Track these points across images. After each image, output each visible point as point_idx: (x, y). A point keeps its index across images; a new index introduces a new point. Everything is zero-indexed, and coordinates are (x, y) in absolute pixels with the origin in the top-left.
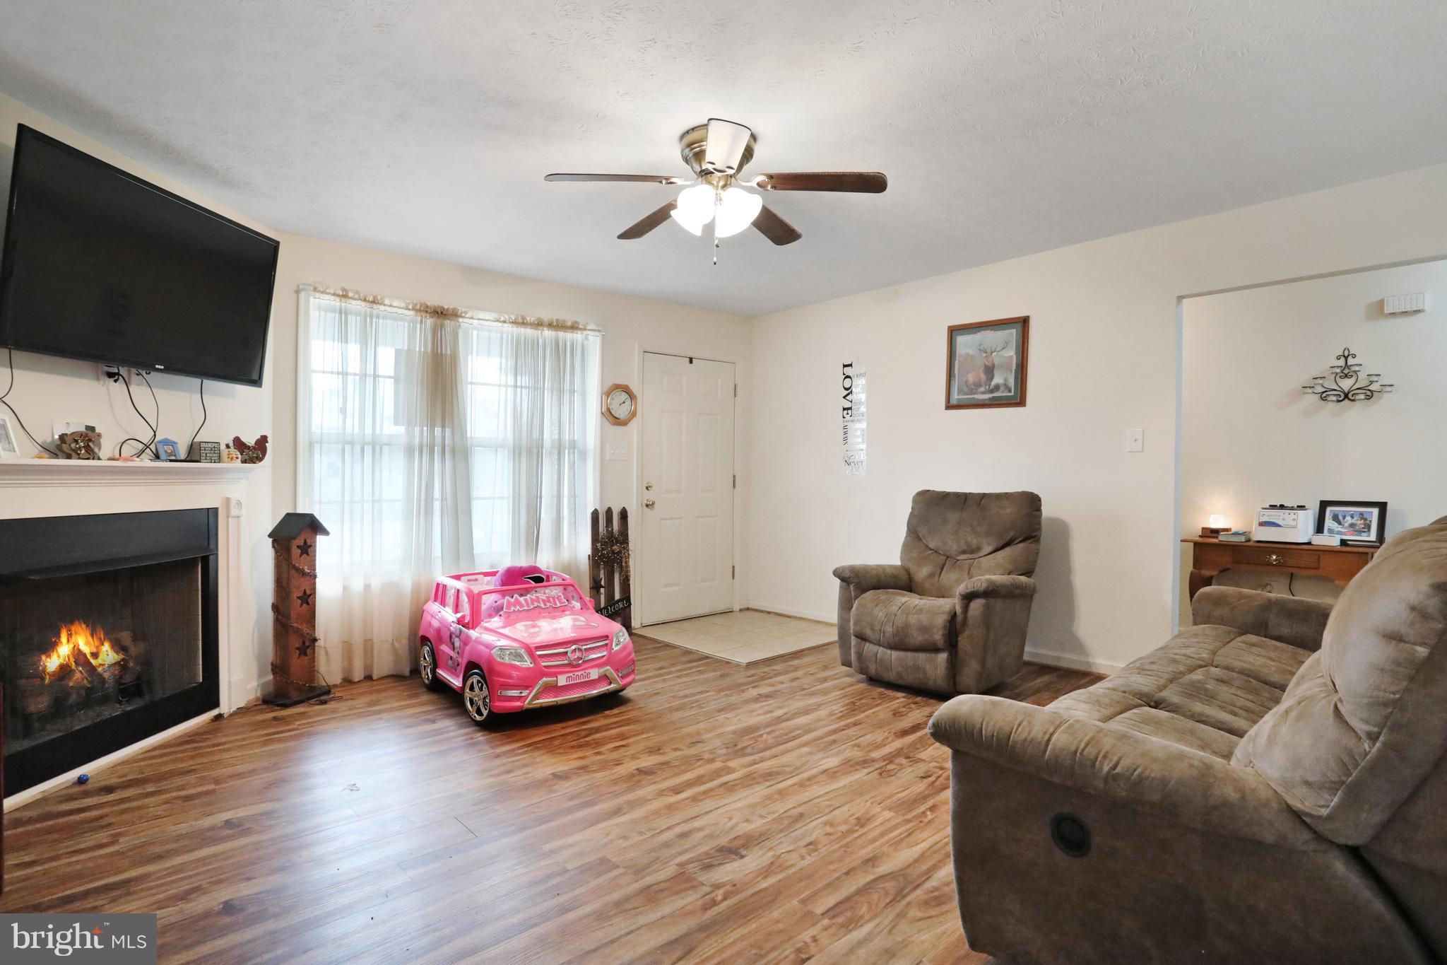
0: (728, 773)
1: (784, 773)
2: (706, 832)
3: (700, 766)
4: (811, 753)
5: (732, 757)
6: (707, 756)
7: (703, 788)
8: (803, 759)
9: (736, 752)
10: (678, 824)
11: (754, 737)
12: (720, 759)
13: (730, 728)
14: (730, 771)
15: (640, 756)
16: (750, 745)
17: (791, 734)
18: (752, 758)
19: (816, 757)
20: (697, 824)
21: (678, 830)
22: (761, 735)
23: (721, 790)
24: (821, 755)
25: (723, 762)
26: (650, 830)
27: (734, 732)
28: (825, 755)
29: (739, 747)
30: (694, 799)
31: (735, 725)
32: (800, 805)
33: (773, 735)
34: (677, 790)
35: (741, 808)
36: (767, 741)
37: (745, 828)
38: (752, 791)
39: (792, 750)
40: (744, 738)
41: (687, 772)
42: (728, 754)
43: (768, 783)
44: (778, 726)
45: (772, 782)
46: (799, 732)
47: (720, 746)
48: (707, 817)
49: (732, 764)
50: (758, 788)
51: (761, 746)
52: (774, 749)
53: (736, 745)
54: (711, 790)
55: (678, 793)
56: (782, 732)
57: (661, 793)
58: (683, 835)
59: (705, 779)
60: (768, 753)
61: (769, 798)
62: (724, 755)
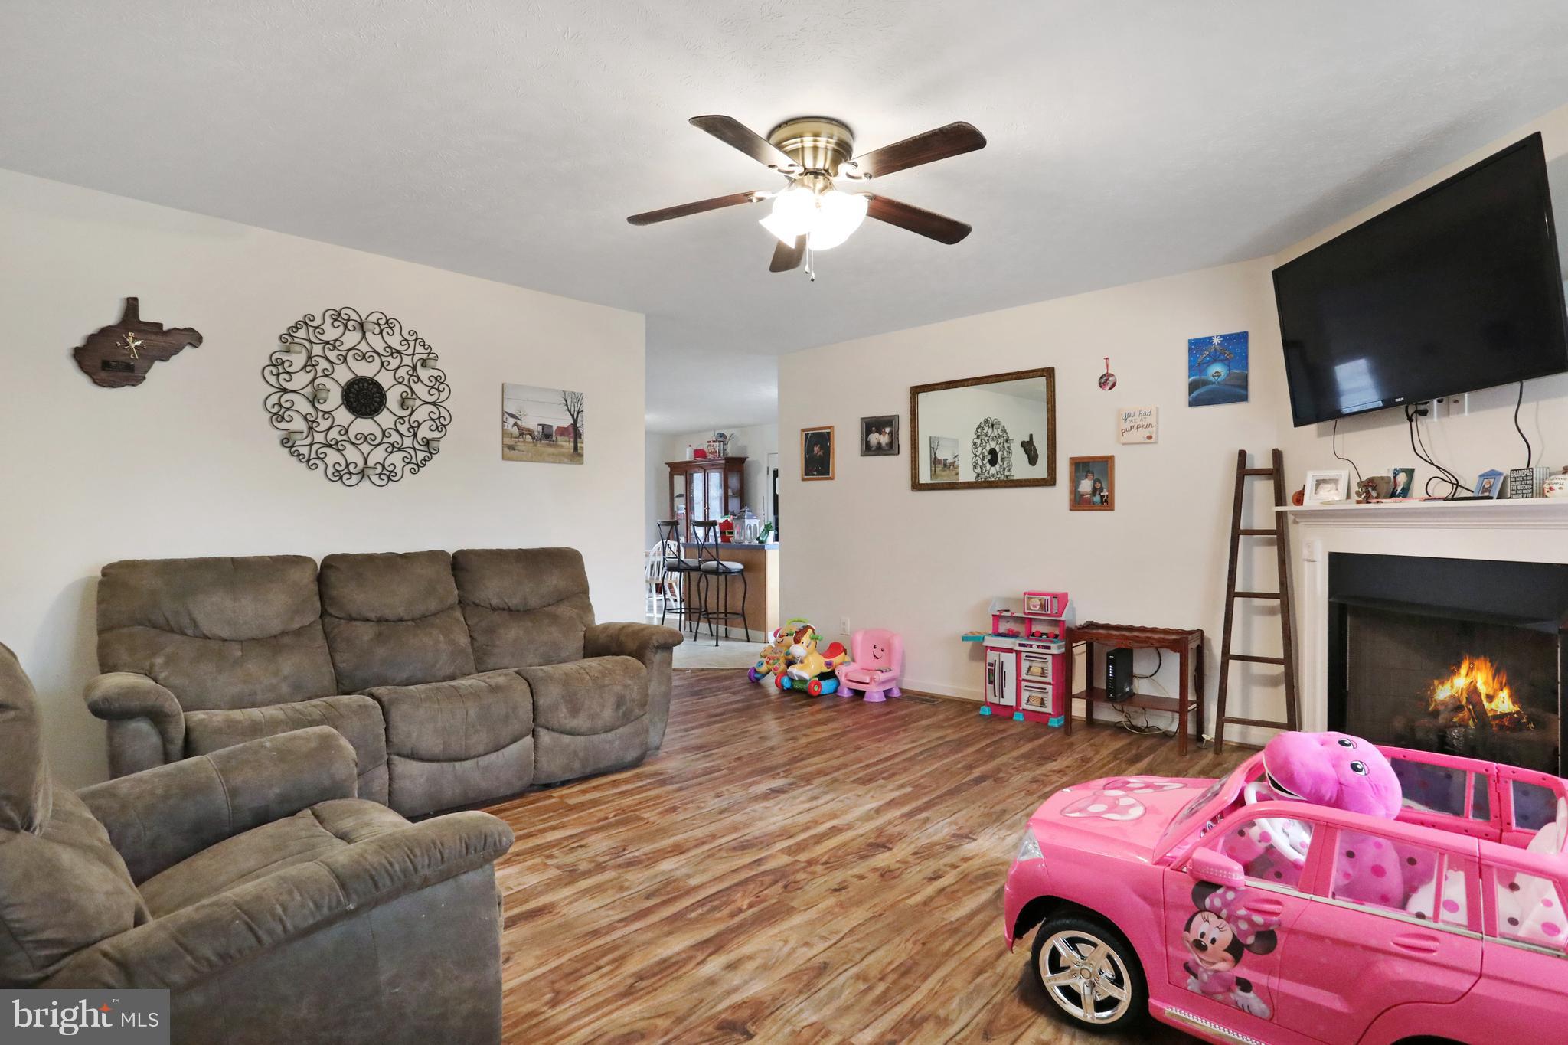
0: (789, 847)
1: (728, 850)
2: (798, 800)
3: (822, 855)
4: (689, 876)
5: (787, 868)
6: (819, 868)
7: (812, 832)
8: (701, 868)
9: (784, 876)
10: (822, 805)
11: (761, 902)
12: (803, 865)
13: (797, 920)
14: (788, 851)
15: (898, 866)
16: (767, 888)
17: (705, 909)
18: (763, 868)
19: (684, 871)
20: (807, 806)
21: (821, 801)
22: (750, 906)
23: (793, 831)
24: (678, 874)
25: (797, 861)
26: (842, 801)
27: (791, 911)
28: (673, 874)
29: (781, 884)
30: (816, 823)
31: (791, 928)
32: (720, 820)
33: (732, 907)
34: (835, 831)
35: (773, 816)
36: (743, 896)
37: (768, 804)
38: (764, 830)
39: (710, 881)
40: (774, 901)
41: (834, 848)
42: (794, 873)
43: (747, 838)
44: (721, 927)
45: (742, 839)
46: (693, 915)
47: (807, 884)
48: (801, 810)
49: (786, 859)
50: (757, 833)
51: (751, 886)
52: (736, 881)
53: (785, 887)
54: (803, 831)
55: (833, 827)
56: (718, 915)
57: (849, 827)
58: (816, 798)
59: (812, 841)
60: (744, 875)
61: (746, 825)
62: (798, 871)
